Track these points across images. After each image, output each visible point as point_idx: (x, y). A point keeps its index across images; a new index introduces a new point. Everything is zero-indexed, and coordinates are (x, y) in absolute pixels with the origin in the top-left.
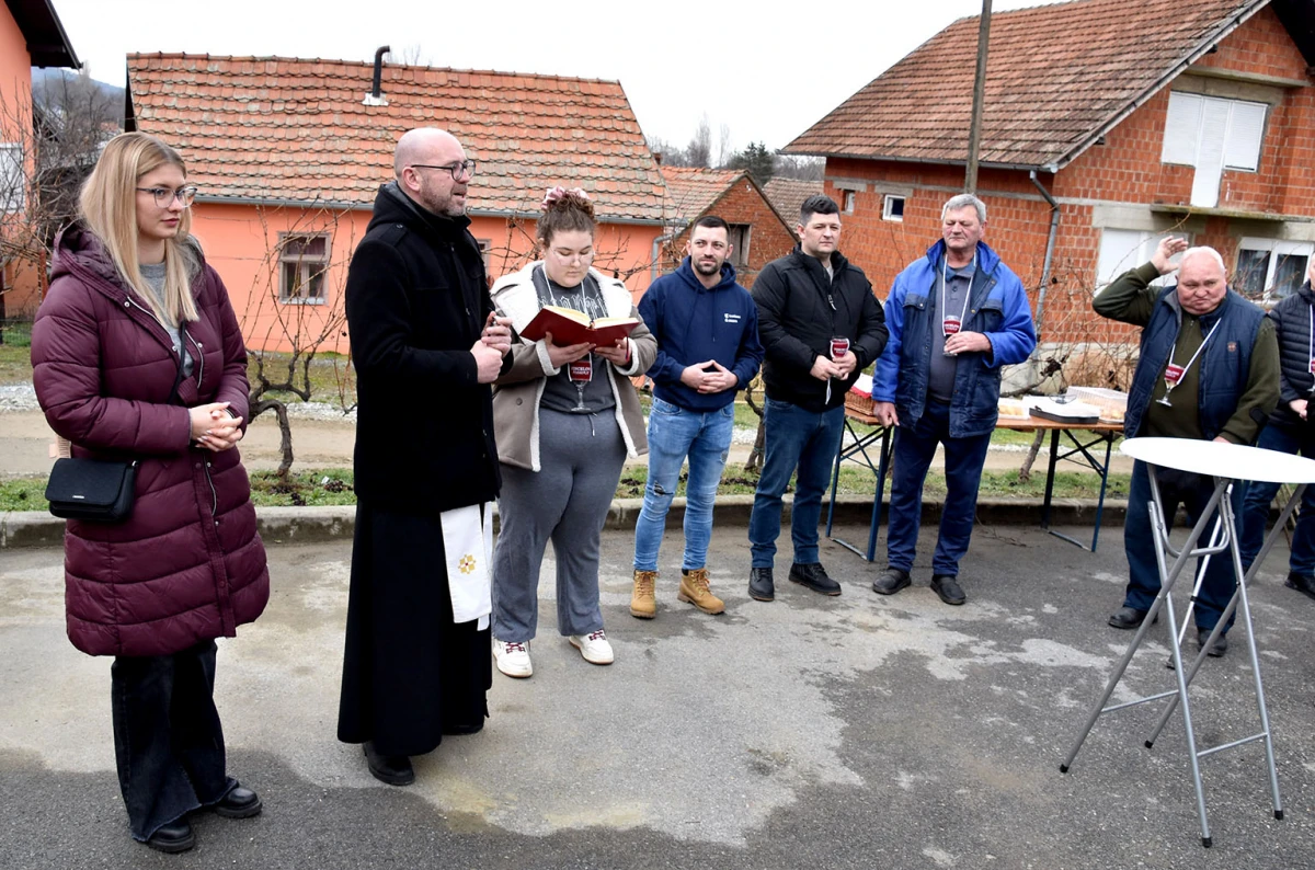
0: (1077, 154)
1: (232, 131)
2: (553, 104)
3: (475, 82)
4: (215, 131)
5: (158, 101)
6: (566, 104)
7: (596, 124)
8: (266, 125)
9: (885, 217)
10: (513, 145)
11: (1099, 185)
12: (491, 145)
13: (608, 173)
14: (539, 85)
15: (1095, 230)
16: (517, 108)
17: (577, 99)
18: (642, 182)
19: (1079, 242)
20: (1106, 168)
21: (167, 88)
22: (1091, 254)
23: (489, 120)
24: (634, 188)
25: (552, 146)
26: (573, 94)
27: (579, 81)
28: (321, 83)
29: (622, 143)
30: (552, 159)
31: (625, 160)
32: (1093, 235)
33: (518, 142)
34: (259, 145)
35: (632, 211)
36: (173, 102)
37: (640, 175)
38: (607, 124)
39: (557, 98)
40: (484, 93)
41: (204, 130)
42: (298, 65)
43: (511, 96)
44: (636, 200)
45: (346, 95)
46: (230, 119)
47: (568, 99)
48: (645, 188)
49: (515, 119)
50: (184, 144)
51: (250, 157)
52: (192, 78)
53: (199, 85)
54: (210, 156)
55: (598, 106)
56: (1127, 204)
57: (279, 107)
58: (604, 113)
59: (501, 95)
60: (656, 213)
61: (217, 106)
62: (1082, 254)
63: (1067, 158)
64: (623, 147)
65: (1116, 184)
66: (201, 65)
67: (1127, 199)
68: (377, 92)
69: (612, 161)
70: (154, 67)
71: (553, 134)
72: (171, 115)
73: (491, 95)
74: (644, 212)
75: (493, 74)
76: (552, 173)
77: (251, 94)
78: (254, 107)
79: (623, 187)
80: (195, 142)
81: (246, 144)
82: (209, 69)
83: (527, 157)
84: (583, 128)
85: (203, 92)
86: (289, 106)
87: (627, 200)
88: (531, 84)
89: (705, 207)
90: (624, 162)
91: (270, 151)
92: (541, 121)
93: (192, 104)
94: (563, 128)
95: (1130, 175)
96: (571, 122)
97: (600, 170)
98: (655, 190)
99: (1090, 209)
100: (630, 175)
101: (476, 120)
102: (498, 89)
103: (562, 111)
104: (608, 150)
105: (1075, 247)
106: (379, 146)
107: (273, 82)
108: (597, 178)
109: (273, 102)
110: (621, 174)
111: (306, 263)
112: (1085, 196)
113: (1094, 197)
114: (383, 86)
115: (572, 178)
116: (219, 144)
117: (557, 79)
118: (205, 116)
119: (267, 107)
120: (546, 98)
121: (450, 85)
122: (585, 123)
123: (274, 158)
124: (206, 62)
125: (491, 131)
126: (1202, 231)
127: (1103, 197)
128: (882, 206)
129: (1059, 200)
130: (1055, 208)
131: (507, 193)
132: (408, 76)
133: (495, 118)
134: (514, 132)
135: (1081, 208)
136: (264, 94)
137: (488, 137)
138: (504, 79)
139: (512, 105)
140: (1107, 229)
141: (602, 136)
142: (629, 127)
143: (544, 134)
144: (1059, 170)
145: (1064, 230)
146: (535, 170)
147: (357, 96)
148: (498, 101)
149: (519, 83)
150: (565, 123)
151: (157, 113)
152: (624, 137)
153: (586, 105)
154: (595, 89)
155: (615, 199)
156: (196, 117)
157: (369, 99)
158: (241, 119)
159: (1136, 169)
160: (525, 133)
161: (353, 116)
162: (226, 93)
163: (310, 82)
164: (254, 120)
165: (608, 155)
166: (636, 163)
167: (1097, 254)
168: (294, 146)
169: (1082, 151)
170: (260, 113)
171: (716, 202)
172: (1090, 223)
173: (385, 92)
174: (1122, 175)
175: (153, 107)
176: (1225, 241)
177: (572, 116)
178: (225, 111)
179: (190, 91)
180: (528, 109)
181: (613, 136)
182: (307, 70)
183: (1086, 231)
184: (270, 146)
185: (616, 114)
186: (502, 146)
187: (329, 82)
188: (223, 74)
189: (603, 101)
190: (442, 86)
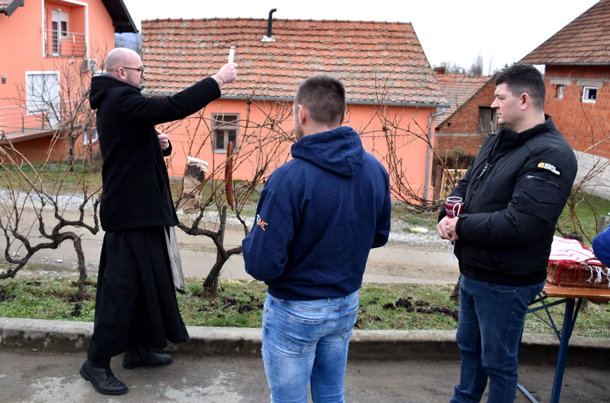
1: (190, 58)
2: (371, 37)
3: (325, 26)
4: (182, 59)
5: (154, 44)
6: (378, 37)
7: (396, 48)
8: (208, 54)
9: (584, 101)
10: (346, 61)
12: (333, 61)
13: (402, 76)
14: (363, 27)
16: (349, 40)
17: (385, 34)
18: (423, 81)
21: (159, 37)
23: (332, 47)
24: (417, 84)
25: (368, 62)
26: (383, 31)
27: (386, 23)
28: (239, 31)
29: (411, 58)
30: (368, 69)
31: (413, 68)
33: (349, 60)
34: (203, 65)
35: (415, 98)
36: (162, 44)
37: (421, 77)
38: (403, 48)
39: (373, 34)
40: (330, 33)
41: (176, 59)
42: (228, 22)
43: (345, 34)
44: (419, 92)
45: (253, 37)
46: (190, 52)
47: (379, 34)
48: (424, 85)
49: (348, 47)
50: (165, 66)
51: (198, 72)
52: (173, 31)
53: (176, 35)
54: (177, 72)
55: (397, 37)
57: (216, 45)
58: (401, 41)
59: (340, 33)
60: (430, 99)
61: (184, 45)
64: (412, 61)
66: (178, 24)
68: (269, 34)
69: (405, 69)
70: (154, 27)
71: (369, 54)
72: (159, 51)
73: (334, 33)
74: (423, 99)
75: (336, 22)
76: (368, 77)
77: (202, 38)
78: (203, 45)
79: (411, 84)
80: (170, 65)
81: (197, 65)
82: (181, 26)
83: (354, 68)
84: (388, 50)
85: (177, 38)
86: (221, 44)
87: (413, 92)
88: (357, 26)
89: (469, 97)
90: (412, 69)
91: (209, 68)
92: (363, 47)
93: (171, 45)
94: (376, 51)
96: (381, 47)
97: (397, 74)
98: (431, 86)
100: (415, 77)
101: (325, 48)
102: (339, 30)
103: (376, 41)
104: (403, 63)
106: (268, 64)
107: (214, 31)
108: (395, 79)
109: (213, 42)
110: (410, 77)
111: (227, 130)
114: (273, 31)
115: (380, 79)
116: (182, 65)
117: (373, 23)
118: (177, 51)
119: (210, 45)
120: (366, 34)
121: (311, 28)
122: (389, 47)
123: (211, 72)
124: (180, 23)
125: (333, 54)
128: (582, 94)
132: (288, 25)
133: (336, 46)
134: (347, 54)
136: (209, 38)
137: (331, 57)
138: (342, 24)
139: (346, 39)
141: (399, 54)
142: (416, 49)
143: (364, 54)
146: (358, 75)
147: (258, 37)
148: (339, 37)
149: (351, 26)
150: (377, 48)
151: (153, 50)
152: (412, 55)
153: (390, 37)
154: (397, 28)
155: (406, 92)
156: (172, 52)
157: (266, 39)
158: (196, 52)
160: (353, 54)
161: (255, 48)
162: (189, 38)
163: (233, 30)
164: (202, 52)
165: (403, 66)
166: (420, 70)
170: (206, 48)
171: (476, 94)
173: (274, 34)
175: (151, 47)
177: (382, 44)
178: (187, 48)
179: (171, 38)
180: (355, 40)
181: (406, 55)
182: (232, 24)
184: (209, 65)
185: (408, 41)
186: (339, 62)
187: (244, 30)
188: (188, 28)
189: (400, 34)
190: (306, 30)
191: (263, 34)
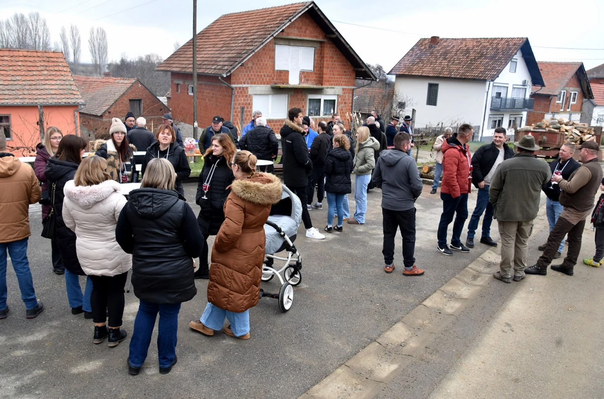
0: (234, 70)
2: (35, 61)
6: (40, 61)
7: (52, 68)
9: (189, 94)
10: (18, 78)
11: (250, 79)
12: (9, 78)
13: (56, 87)
15: (250, 95)
16: (20, 63)
17: (45, 59)
18: (70, 89)
19: (244, 100)
20: (252, 73)
22: (249, 104)
23: (8, 69)
24: (66, 92)
25: (35, 78)
26: (43, 57)
27: (45, 52)
29: (62, 75)
30: (34, 83)
31: (63, 81)
32: (250, 97)
33: (20, 77)
35: (64, 101)
37: (69, 87)
38: (56, 68)
39: (37, 59)
40: (6, 58)
43: (17, 59)
44: (66, 96)
47: (41, 59)
48: (70, 92)
49: (19, 68)
55: (53, 62)
56: (262, 85)
58: (55, 64)
59: (13, 59)
60: (73, 101)
62: (246, 104)
63: (230, 71)
64: (63, 77)
65: (256, 79)
67: (261, 84)
69: (58, 82)
71: (34, 73)
73: (9, 59)
74: (69, 101)
76: (34, 88)
79: (61, 92)
83: (24, 83)
84: (47, 70)
87: (63, 96)
89: (122, 94)
90: (63, 83)
92: (29, 69)
94: (39, 71)
95: (261, 75)
96: (42, 68)
97: (53, 86)
98: (74, 92)
99: (247, 88)
100: (65, 87)
102: (12, 56)
103: (38, 64)
104: (57, 78)
105: (243, 102)
108: (52, 89)
110: (62, 87)
112: (244, 83)
113: (248, 83)
115: (42, 89)
117: (36, 52)
120: (32, 59)
122: (48, 68)
125: (9, 73)
126: (293, 93)
127: (251, 83)
128: (188, 90)
129: (233, 86)
130: (232, 89)
133: (11, 68)
134: (19, 73)
135: (243, 88)
137: (8, 75)
138: (14, 52)
139: (18, 63)
140: (254, 94)
141: (54, 73)
142: (65, 69)
143: (31, 73)
144: (227, 76)
145: (238, 96)
146: (27, 87)
148: (12, 61)
149: (21, 54)
150: (40, 69)
152: (63, 73)
153: (48, 61)
154: (52, 55)
155: (58, 97)
159: (263, 73)
160: (23, 73)
165: (56, 80)
166: (67, 83)
167: (252, 104)
169: (235, 69)
171: (126, 91)
172: (248, 93)
174: (258, 75)
176: (302, 96)
177: (43, 66)
180: (24, 64)
181: (58, 73)
183: (246, 96)
185: (60, 64)
186: (14, 79)
189: (55, 60)
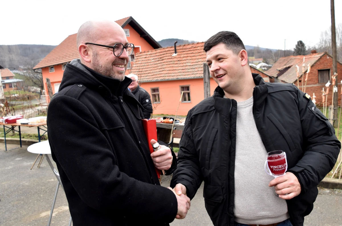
1: (147, 67)
3: (197, 45)
4: (144, 67)
8: (152, 64)
12: (195, 61)
36: (140, 62)
42: (163, 49)
45: (169, 55)
46: (147, 64)
51: (147, 72)
52: (144, 56)
57: (157, 60)
61: (146, 62)
68: (176, 52)
72: (138, 65)
77: (153, 58)
78: (153, 60)
80: (140, 70)
82: (148, 54)
86: (159, 59)
91: (151, 70)
93: (142, 62)
107: (158, 54)
111: (157, 94)
114: (177, 51)
118: (144, 64)
119: (155, 60)
123: (151, 72)
124: (148, 52)
131: (191, 73)
136: (156, 57)
137: (195, 59)
147: (171, 54)
156: (142, 65)
157: (174, 55)
158: (149, 64)
161: (169, 59)
163: (164, 53)
164: (151, 64)
168: (156, 68)
170: (153, 62)
171: (315, 63)
173: (178, 52)
179: (143, 59)
186: (197, 61)
187: (168, 52)
188: (150, 54)
190: (190, 48)
191: (174, 53)
